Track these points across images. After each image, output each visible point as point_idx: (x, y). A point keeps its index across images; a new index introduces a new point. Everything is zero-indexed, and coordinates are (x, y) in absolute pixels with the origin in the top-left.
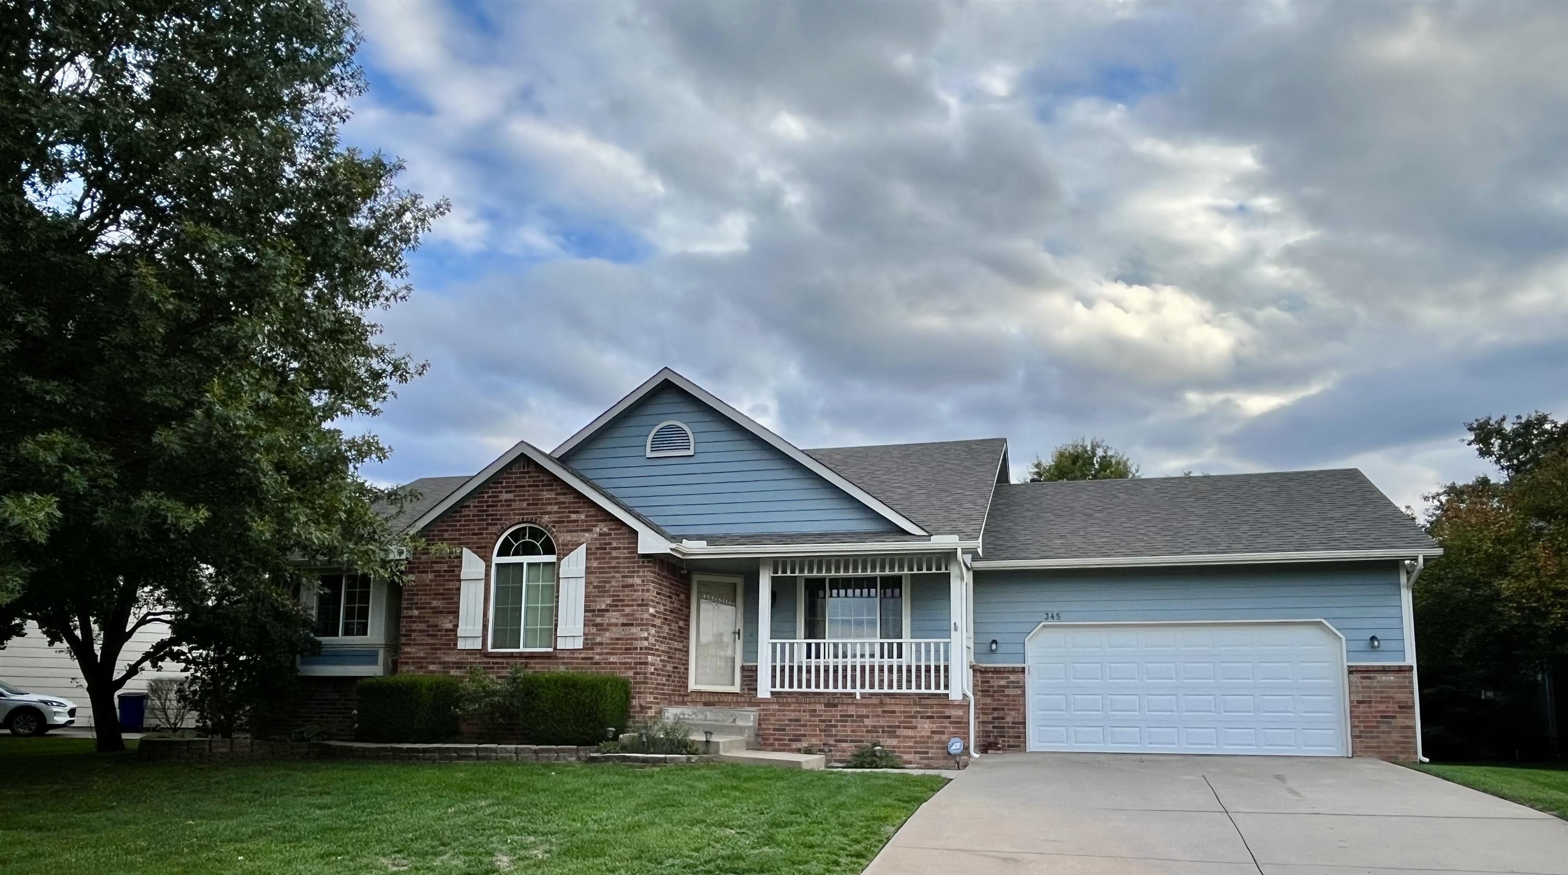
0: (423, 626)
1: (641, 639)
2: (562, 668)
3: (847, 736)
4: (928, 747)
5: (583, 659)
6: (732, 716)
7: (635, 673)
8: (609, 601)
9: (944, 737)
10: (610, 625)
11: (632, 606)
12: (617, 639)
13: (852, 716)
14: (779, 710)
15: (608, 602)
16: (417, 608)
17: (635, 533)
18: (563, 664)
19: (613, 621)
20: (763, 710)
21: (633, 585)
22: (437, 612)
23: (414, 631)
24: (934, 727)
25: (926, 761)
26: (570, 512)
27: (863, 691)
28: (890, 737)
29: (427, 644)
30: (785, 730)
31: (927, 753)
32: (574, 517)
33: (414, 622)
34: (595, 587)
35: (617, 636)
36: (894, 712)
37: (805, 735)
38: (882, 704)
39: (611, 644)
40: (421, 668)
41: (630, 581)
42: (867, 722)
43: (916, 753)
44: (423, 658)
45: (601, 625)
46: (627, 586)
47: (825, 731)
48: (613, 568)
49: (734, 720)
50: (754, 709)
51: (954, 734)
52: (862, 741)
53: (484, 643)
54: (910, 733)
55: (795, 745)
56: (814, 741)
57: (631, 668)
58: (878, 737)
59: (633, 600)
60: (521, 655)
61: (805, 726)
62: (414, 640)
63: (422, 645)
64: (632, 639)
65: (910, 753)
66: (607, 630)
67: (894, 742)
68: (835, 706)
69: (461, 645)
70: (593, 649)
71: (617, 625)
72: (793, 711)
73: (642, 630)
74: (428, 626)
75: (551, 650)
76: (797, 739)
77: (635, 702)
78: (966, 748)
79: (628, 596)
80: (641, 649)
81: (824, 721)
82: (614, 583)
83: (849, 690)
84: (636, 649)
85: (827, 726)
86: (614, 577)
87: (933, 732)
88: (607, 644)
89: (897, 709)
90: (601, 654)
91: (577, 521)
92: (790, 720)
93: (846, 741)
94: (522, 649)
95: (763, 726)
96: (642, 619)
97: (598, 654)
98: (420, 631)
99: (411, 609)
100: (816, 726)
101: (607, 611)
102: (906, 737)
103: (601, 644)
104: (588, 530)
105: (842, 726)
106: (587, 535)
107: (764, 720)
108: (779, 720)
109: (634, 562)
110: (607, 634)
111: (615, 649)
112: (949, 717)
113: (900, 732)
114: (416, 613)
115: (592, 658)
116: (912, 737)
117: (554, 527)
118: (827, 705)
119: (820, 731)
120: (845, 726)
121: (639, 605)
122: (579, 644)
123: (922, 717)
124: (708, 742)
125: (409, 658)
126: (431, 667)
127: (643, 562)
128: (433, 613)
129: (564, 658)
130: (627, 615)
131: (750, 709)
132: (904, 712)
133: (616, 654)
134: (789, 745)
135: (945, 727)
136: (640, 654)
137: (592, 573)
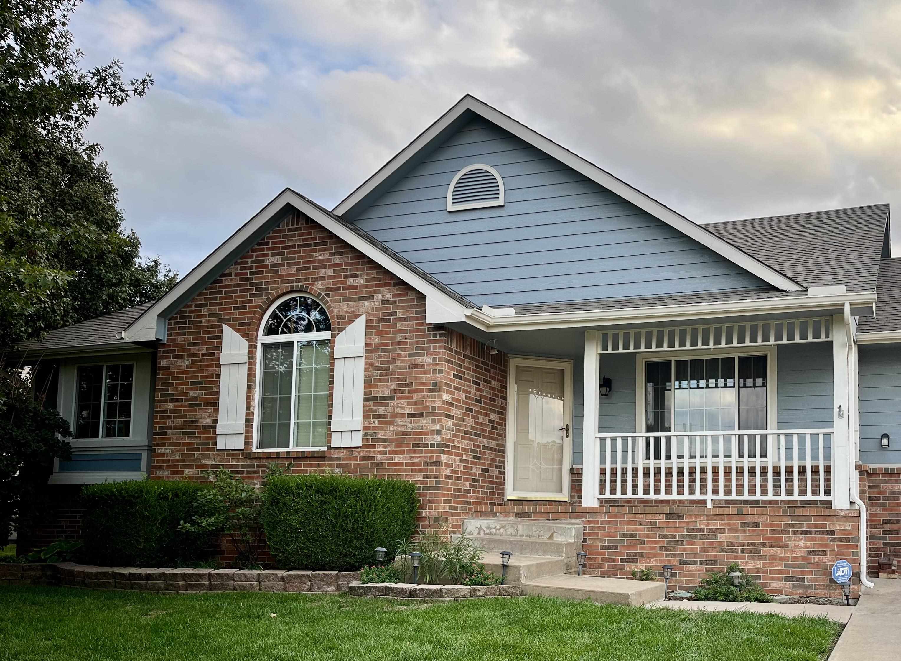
0: (179, 422)
1: (433, 433)
2: (338, 471)
3: (695, 556)
4: (802, 572)
5: (364, 459)
6: (549, 529)
7: (426, 477)
8: (393, 386)
9: (826, 560)
10: (395, 416)
11: (422, 391)
12: (404, 434)
13: (701, 530)
14: (609, 523)
15: (392, 388)
16: (172, 401)
17: (423, 297)
18: (339, 465)
19: (399, 411)
20: (589, 522)
21: (423, 365)
22: (194, 404)
23: (169, 428)
24: (813, 545)
25: (800, 591)
26: (346, 276)
27: (716, 498)
28: (752, 558)
29: (184, 444)
30: (616, 548)
31: (803, 580)
32: (351, 281)
33: (169, 417)
34: (377, 369)
35: (403, 429)
36: (757, 525)
37: (642, 555)
38: (740, 514)
39: (397, 440)
40: (177, 473)
41: (419, 360)
42: (721, 538)
43: (787, 579)
44: (178, 461)
45: (385, 416)
46: (415, 367)
47: (666, 549)
48: (399, 343)
49: (551, 536)
50: (578, 520)
51: (840, 556)
52: (715, 563)
53: (248, 442)
54: (779, 552)
55: (629, 567)
56: (654, 562)
57: (421, 470)
58: (736, 558)
59: (423, 384)
60: (288, 456)
61: (642, 542)
62: (169, 439)
63: (178, 444)
64: (421, 433)
65: (779, 579)
66: (392, 422)
67: (758, 565)
68: (680, 516)
69: (221, 444)
70: (374, 446)
71: (402, 416)
72: (628, 523)
73: (433, 422)
74: (185, 422)
75: (324, 449)
76: (632, 559)
77: (424, 513)
78: (856, 575)
79: (416, 379)
80: (432, 445)
81: (664, 536)
82: (399, 363)
83: (698, 496)
84: (426, 445)
85: (669, 543)
86: (399, 356)
87: (810, 552)
88: (391, 440)
89: (761, 521)
90: (385, 453)
91: (355, 287)
92: (624, 535)
93: (695, 563)
94: (292, 448)
95: (589, 543)
96: (433, 408)
97: (380, 453)
98: (175, 428)
99: (166, 401)
100: (656, 542)
101: (391, 398)
102: (774, 558)
103: (384, 440)
104: (369, 298)
105: (689, 543)
106: (366, 303)
107: (590, 534)
108: (609, 535)
109: (424, 336)
110: (392, 428)
111: (400, 446)
112: (833, 532)
113: (766, 551)
114: (170, 406)
115: (373, 458)
116: (781, 559)
117: (328, 295)
118: (670, 516)
119: (661, 548)
120: (692, 543)
121: (431, 390)
122: (357, 441)
123: (795, 533)
124: (505, 566)
125: (163, 461)
126: (187, 472)
127: (435, 336)
128: (190, 405)
129: (339, 458)
130: (416, 403)
131: (573, 520)
132: (771, 525)
133: (402, 452)
134: (623, 567)
135: (826, 546)
136: (432, 452)
137: (372, 351)
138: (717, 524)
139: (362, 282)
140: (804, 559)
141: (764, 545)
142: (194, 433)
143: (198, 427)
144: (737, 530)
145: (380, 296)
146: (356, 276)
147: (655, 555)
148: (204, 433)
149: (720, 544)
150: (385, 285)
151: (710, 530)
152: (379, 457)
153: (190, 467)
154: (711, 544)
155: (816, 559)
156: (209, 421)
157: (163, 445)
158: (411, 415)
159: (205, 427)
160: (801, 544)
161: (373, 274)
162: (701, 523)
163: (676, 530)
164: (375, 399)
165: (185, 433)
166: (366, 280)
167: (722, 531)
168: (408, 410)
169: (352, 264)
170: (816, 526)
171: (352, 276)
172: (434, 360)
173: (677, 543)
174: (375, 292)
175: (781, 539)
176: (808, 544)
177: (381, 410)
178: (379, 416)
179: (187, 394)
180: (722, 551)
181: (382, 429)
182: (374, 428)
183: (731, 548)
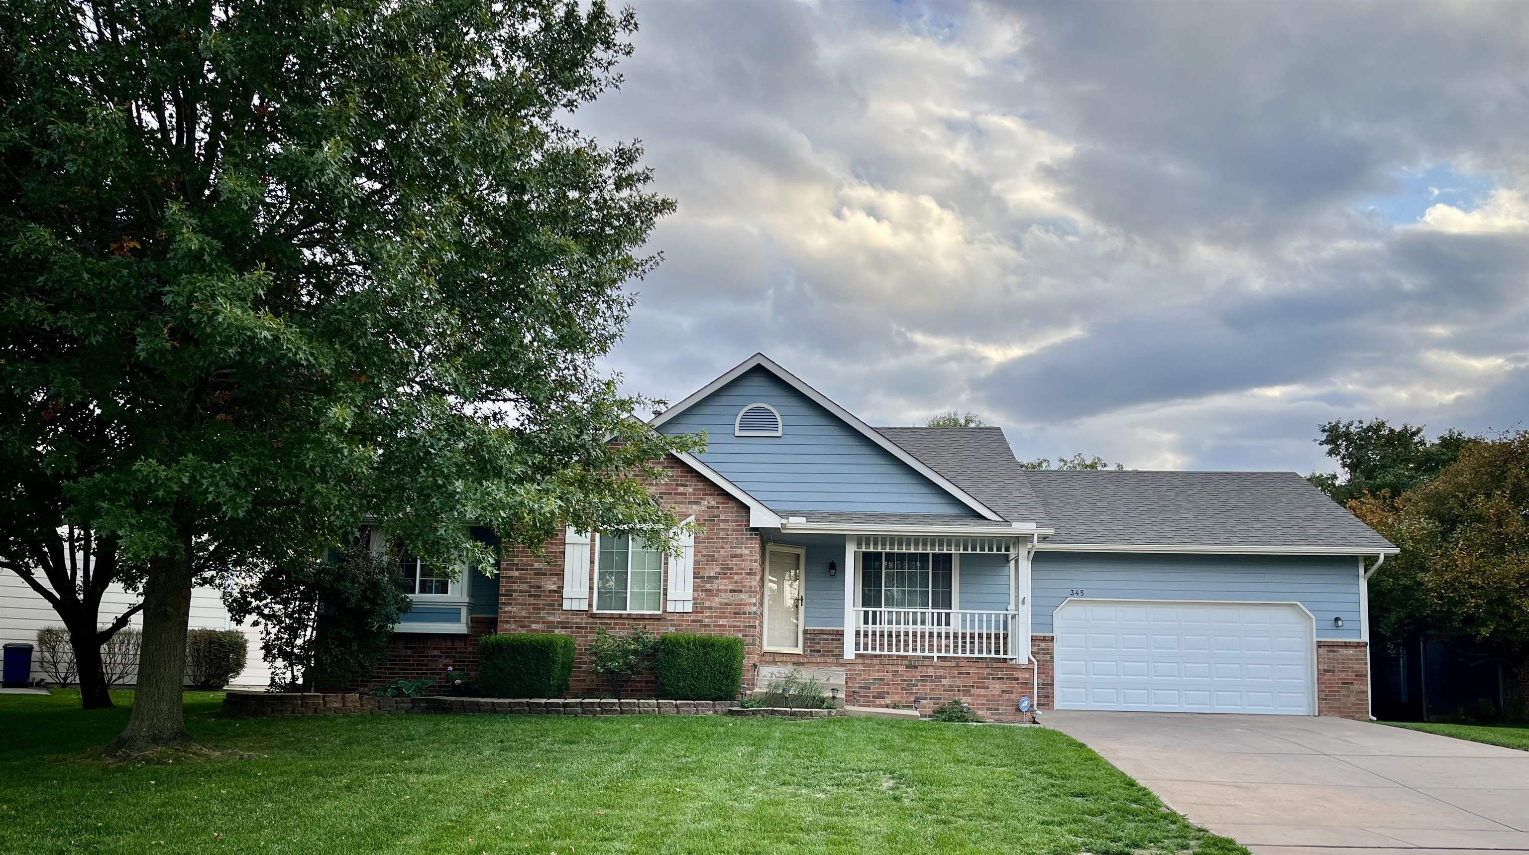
0: (525, 587)
1: (750, 604)
2: (672, 629)
3: (926, 694)
4: (998, 705)
5: (693, 621)
7: (745, 636)
9: (1013, 696)
10: (718, 591)
11: (741, 574)
12: (726, 604)
13: (931, 676)
14: (864, 671)
15: (717, 570)
16: (517, 569)
17: (748, 508)
18: (672, 625)
19: (722, 587)
20: (850, 670)
21: (741, 556)
22: (539, 573)
23: (515, 591)
24: (1005, 687)
25: (997, 717)
26: (677, 485)
27: (940, 655)
28: (964, 695)
29: (530, 604)
30: (869, 688)
31: (998, 709)
32: (681, 489)
33: (515, 582)
34: (704, 556)
35: (727, 601)
36: (969, 674)
37: (888, 693)
38: (957, 666)
39: (721, 608)
40: (524, 627)
41: (739, 551)
42: (944, 681)
43: (988, 709)
44: (524, 617)
45: (710, 590)
46: (736, 556)
47: (907, 689)
48: (722, 538)
50: (841, 669)
51: (1022, 694)
52: (939, 699)
53: (590, 605)
54: (982, 692)
55: (878, 702)
57: (740, 631)
59: (743, 569)
60: (629, 617)
62: (516, 600)
63: (525, 605)
64: (741, 604)
66: (717, 595)
68: (916, 667)
69: (566, 606)
70: (702, 612)
71: (726, 591)
72: (878, 671)
73: (750, 596)
74: (531, 587)
75: (660, 612)
76: (881, 696)
77: (745, 661)
78: (1032, 706)
79: (736, 565)
80: (750, 613)
81: (905, 680)
82: (722, 552)
83: (927, 654)
84: (745, 613)
85: (908, 685)
86: (722, 547)
87: (1003, 692)
88: (716, 608)
89: (972, 671)
90: (711, 617)
91: (685, 494)
92: (875, 679)
93: (925, 698)
94: (628, 611)
95: (850, 684)
96: (750, 587)
97: (707, 617)
98: (521, 591)
99: (512, 569)
100: (899, 684)
101: (716, 578)
102: (979, 696)
103: (711, 608)
104: (696, 503)
105: (922, 685)
106: (695, 507)
107: (850, 679)
108: (864, 679)
109: (742, 534)
110: (717, 599)
111: (724, 613)
112: (1017, 679)
113: (973, 691)
114: (516, 574)
115: (701, 621)
116: (984, 696)
118: (908, 667)
119: (902, 689)
120: (924, 685)
121: (749, 574)
122: (689, 608)
123: (993, 679)
125: (510, 617)
126: (534, 626)
127: (751, 535)
128: (535, 574)
129: (673, 620)
130: (736, 582)
131: (838, 669)
133: (726, 617)
136: (749, 618)
137: (699, 542)
138: (941, 672)
139: (691, 490)
140: (999, 696)
141: (973, 687)
142: (540, 596)
143: (544, 591)
144: (955, 677)
145: (706, 502)
146: (686, 486)
147: (898, 693)
148: (549, 596)
149: (943, 686)
150: (710, 495)
151: (936, 677)
152: (706, 620)
153: (538, 623)
154: (937, 686)
155: (1006, 696)
156: (554, 587)
157: (510, 604)
158: (732, 591)
159: (550, 591)
160: (997, 686)
161: (701, 485)
162: (930, 671)
163: (913, 676)
164: (702, 577)
165: (530, 596)
166: (694, 490)
167: (945, 678)
168: (730, 587)
169: (682, 476)
170: (1007, 675)
171: (682, 485)
172: (751, 552)
173: (914, 685)
174: (702, 499)
175: (984, 683)
176: (1002, 686)
177: (708, 586)
178: (706, 591)
179: (532, 565)
180: (945, 690)
181: (709, 600)
182: (702, 599)
183: (951, 689)
